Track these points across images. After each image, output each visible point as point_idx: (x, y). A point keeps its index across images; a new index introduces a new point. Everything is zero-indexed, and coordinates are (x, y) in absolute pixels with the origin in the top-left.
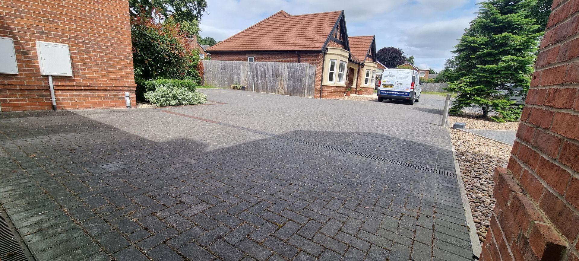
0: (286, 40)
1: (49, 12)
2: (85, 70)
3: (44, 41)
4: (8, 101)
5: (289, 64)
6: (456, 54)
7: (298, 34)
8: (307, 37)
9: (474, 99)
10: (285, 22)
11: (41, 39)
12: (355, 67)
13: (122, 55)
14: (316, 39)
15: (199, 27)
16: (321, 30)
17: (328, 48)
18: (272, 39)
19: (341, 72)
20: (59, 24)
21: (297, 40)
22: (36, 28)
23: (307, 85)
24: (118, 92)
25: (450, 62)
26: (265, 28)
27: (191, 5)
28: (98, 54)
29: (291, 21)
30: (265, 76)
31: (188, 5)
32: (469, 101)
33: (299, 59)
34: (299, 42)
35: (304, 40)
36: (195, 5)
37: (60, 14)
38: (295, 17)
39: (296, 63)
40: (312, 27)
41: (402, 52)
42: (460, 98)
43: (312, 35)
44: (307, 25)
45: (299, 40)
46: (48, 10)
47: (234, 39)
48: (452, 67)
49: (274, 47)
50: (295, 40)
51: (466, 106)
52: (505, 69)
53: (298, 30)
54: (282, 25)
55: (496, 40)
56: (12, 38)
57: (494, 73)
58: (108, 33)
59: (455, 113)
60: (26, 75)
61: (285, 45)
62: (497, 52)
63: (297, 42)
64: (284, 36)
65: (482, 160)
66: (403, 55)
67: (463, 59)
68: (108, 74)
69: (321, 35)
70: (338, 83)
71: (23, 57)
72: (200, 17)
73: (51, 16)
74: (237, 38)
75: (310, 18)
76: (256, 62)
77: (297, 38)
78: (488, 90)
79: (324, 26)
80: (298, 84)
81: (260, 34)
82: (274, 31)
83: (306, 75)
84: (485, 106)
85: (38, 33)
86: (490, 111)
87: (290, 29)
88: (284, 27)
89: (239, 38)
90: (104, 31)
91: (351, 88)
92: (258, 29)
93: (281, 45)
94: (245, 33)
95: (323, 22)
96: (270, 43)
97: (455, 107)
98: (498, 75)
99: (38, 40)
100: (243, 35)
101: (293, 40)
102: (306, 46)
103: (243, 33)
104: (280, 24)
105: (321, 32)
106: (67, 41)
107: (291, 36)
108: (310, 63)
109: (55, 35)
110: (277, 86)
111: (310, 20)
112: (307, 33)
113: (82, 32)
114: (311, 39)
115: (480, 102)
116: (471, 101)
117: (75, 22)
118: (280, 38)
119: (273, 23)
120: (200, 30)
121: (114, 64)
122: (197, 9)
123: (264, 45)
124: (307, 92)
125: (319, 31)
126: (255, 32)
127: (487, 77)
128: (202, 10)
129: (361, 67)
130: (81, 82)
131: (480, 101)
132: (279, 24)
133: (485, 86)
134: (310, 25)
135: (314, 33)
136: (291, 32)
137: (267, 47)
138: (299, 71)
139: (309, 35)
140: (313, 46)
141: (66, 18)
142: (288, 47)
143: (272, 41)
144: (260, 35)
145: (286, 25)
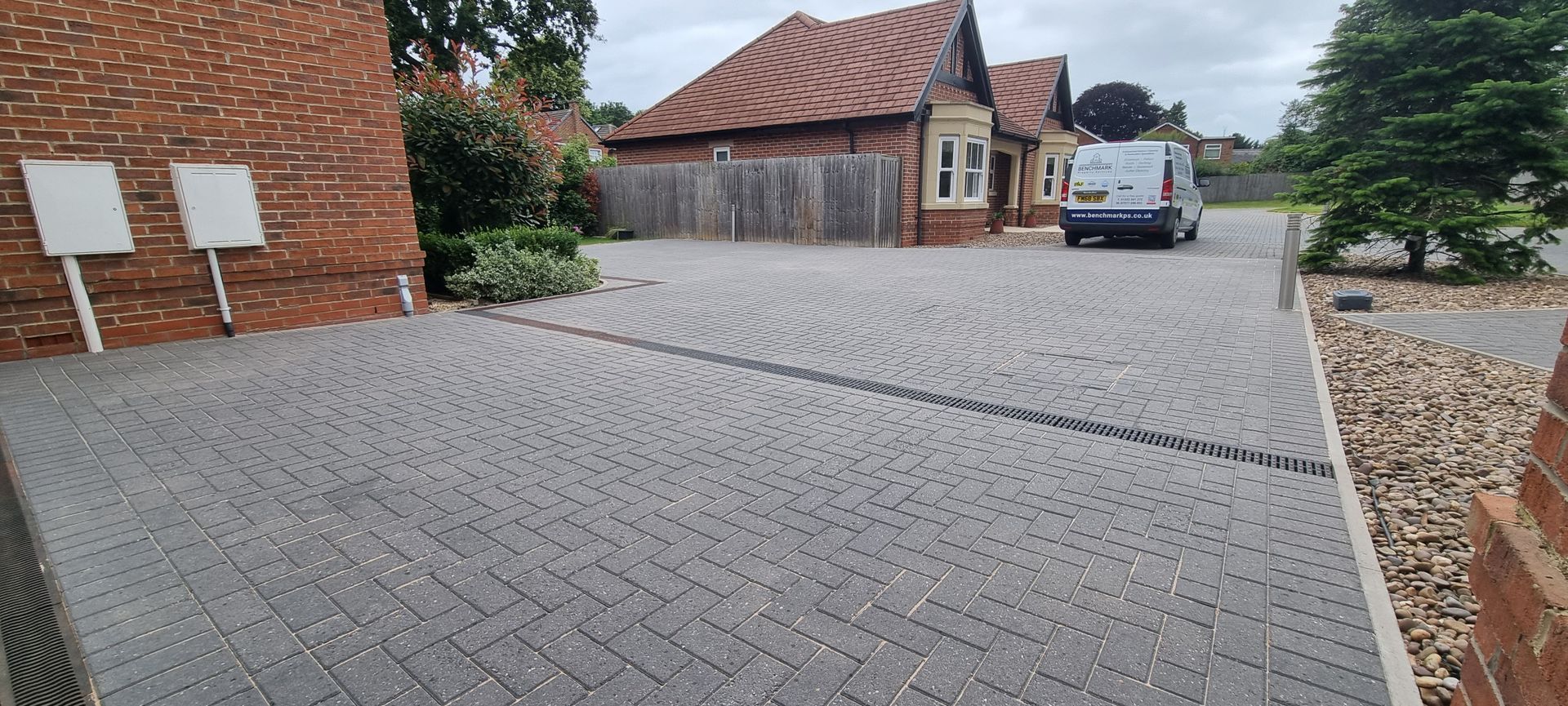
0: (815, 93)
1: (193, 87)
2: (293, 226)
3: (188, 162)
4: (118, 322)
5: (824, 158)
6: (1317, 90)
7: (844, 72)
8: (870, 80)
9: (1378, 218)
10: (807, 42)
11: (181, 157)
12: (1014, 151)
13: (384, 178)
14: (895, 83)
15: (585, 78)
16: (909, 57)
17: (931, 105)
18: (776, 93)
19: (974, 168)
20: (222, 114)
21: (843, 90)
22: (166, 130)
23: (877, 213)
24: (379, 275)
25: (1297, 109)
26: (755, 66)
27: (556, 22)
28: (324, 182)
29: (824, 39)
30: (761, 197)
31: (549, 23)
32: (1362, 227)
33: (852, 143)
34: (850, 95)
35: (863, 88)
36: (567, 21)
37: (222, 89)
38: (835, 28)
39: (845, 156)
40: (882, 50)
41: (1149, 94)
42: (1332, 219)
43: (883, 73)
44: (870, 47)
45: (850, 89)
46: (192, 80)
47: (674, 102)
48: (1304, 123)
49: (783, 116)
50: (838, 91)
51: (1354, 243)
52: (1474, 122)
53: (846, 61)
54: (801, 53)
55: (1441, 36)
56: (111, 164)
57: (1440, 136)
58: (344, 124)
59: (1318, 263)
60: (155, 252)
61: (812, 106)
62: (1447, 71)
63: (843, 96)
64: (809, 83)
65: (1415, 415)
66: (1152, 102)
67: (1340, 103)
68: (352, 232)
69: (910, 68)
70: (967, 200)
71: (142, 208)
72: (582, 53)
73: (199, 96)
74: (682, 101)
75: (876, 25)
76: (734, 162)
77: (845, 84)
78: (1424, 190)
79: (916, 44)
80: (853, 213)
81: (743, 82)
82: (778, 72)
83: (873, 185)
84: (1416, 238)
85: (173, 142)
86: (1431, 252)
87: (823, 60)
88: (806, 58)
89: (686, 100)
90: (333, 121)
91: (1004, 211)
92: (736, 69)
93: (800, 107)
94: (703, 84)
95: (914, 33)
96: (769, 105)
97: (1319, 247)
98: (1455, 143)
99: (175, 161)
100: (698, 89)
101: (832, 91)
102: (870, 106)
103: (698, 85)
104: (795, 50)
105: (910, 62)
106: (243, 155)
107: (825, 81)
108: (884, 152)
109: (214, 144)
110: (796, 223)
111: (876, 30)
112: (870, 69)
113: (279, 128)
114: (883, 85)
115: (1399, 227)
116: (1370, 226)
117: (260, 104)
118: (798, 90)
119: (776, 48)
120: (587, 87)
121: (364, 205)
122: (574, 31)
123: (755, 112)
124: (881, 233)
125: (903, 58)
126: (729, 80)
127: (1419, 151)
128: (586, 32)
129: (1030, 148)
130: (288, 257)
131: (1399, 223)
132: (791, 50)
133: (1412, 179)
134: (877, 45)
135: (890, 66)
136: (827, 70)
137: (762, 118)
138: (853, 176)
139: (875, 73)
140: (890, 104)
141: (236, 98)
142: (820, 112)
143: (774, 99)
144: (743, 87)
145: (812, 51)
